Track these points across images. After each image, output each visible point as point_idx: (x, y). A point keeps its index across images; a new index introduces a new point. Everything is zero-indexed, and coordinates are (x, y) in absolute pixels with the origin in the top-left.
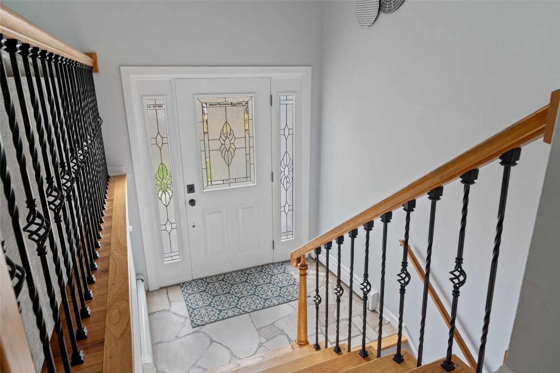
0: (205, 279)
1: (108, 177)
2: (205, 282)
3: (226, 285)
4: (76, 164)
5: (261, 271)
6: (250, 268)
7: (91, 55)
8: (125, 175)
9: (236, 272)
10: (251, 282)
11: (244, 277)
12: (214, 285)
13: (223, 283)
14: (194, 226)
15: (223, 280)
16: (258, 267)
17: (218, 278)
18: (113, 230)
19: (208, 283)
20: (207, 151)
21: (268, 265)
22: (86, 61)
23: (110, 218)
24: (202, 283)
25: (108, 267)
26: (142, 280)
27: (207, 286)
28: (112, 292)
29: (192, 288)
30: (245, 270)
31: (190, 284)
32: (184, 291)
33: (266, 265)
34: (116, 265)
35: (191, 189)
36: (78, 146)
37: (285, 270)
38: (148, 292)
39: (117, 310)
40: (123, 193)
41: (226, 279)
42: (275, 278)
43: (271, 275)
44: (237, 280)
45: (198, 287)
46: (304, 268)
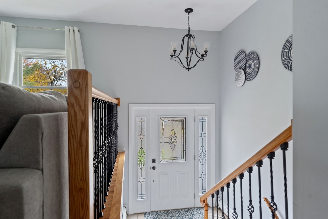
0: (157, 212)
1: (117, 152)
2: (157, 213)
3: (168, 217)
4: (101, 154)
5: (187, 211)
6: (181, 209)
7: (118, 99)
8: (125, 152)
9: (174, 210)
10: (182, 217)
11: (178, 213)
12: (161, 216)
13: (166, 215)
14: (154, 181)
15: (166, 214)
16: (186, 209)
17: (164, 212)
18: (117, 175)
19: (159, 214)
20: (163, 143)
21: (192, 208)
22: (115, 101)
23: (116, 170)
24: (155, 214)
25: (114, 190)
26: (126, 208)
27: (157, 216)
28: (114, 200)
29: (150, 216)
30: (179, 209)
31: (149, 213)
32: (145, 217)
33: (190, 208)
34: (117, 190)
35: (154, 161)
36: (104, 144)
37: (201, 212)
38: (128, 215)
39: (115, 208)
40: (123, 159)
41: (168, 213)
42: (195, 216)
43: (193, 214)
44: (174, 215)
45: (153, 216)
46: (206, 206)
